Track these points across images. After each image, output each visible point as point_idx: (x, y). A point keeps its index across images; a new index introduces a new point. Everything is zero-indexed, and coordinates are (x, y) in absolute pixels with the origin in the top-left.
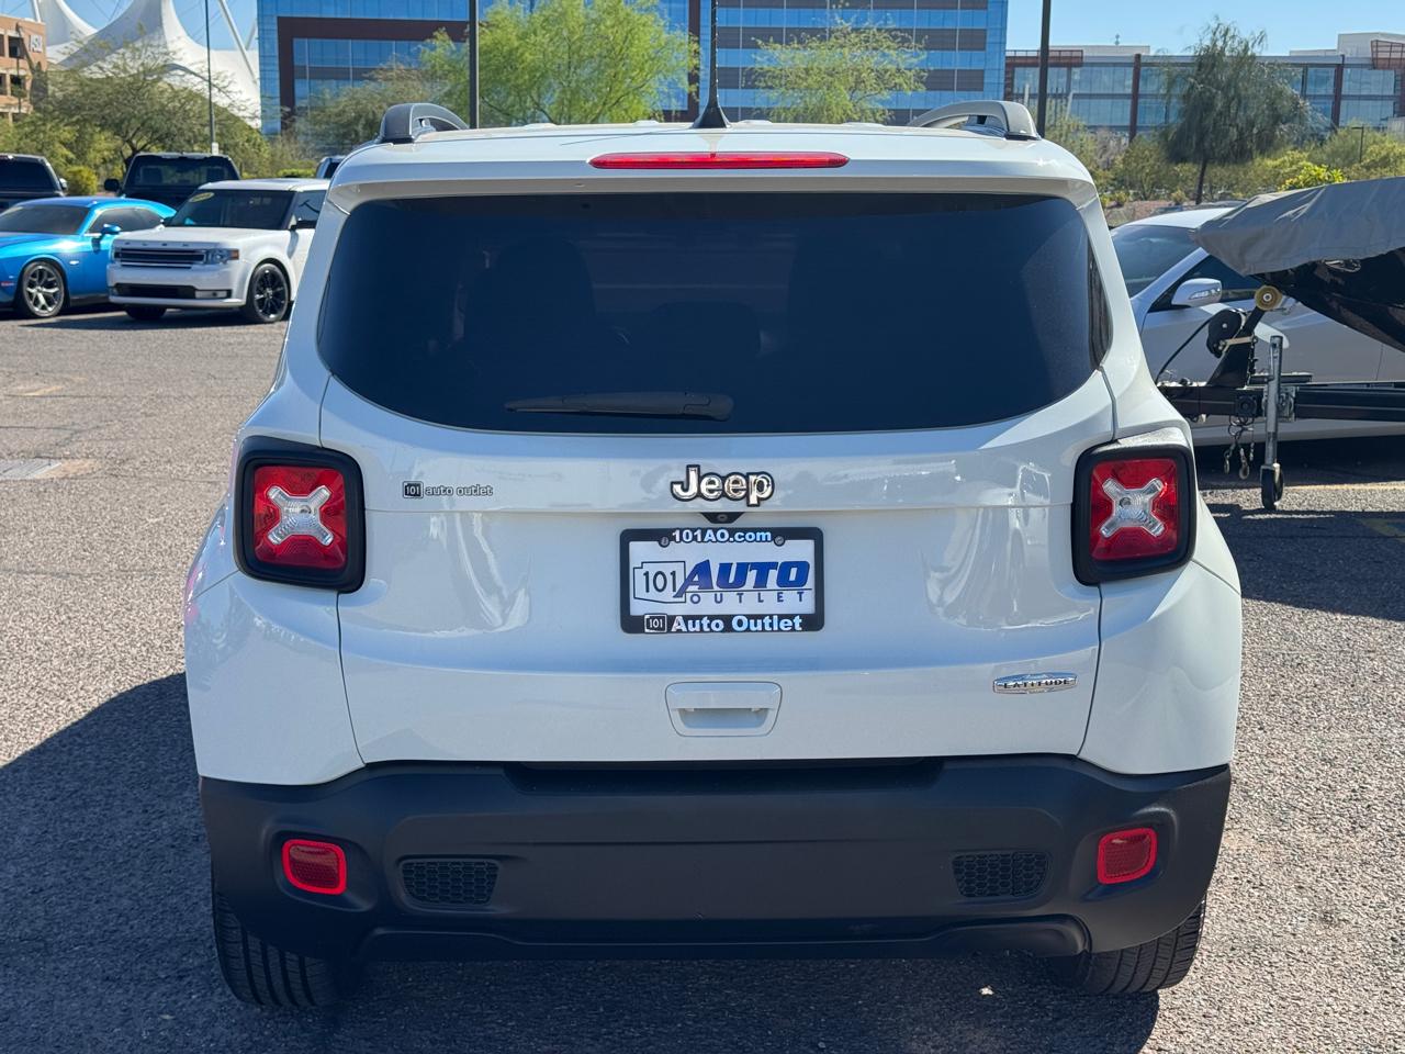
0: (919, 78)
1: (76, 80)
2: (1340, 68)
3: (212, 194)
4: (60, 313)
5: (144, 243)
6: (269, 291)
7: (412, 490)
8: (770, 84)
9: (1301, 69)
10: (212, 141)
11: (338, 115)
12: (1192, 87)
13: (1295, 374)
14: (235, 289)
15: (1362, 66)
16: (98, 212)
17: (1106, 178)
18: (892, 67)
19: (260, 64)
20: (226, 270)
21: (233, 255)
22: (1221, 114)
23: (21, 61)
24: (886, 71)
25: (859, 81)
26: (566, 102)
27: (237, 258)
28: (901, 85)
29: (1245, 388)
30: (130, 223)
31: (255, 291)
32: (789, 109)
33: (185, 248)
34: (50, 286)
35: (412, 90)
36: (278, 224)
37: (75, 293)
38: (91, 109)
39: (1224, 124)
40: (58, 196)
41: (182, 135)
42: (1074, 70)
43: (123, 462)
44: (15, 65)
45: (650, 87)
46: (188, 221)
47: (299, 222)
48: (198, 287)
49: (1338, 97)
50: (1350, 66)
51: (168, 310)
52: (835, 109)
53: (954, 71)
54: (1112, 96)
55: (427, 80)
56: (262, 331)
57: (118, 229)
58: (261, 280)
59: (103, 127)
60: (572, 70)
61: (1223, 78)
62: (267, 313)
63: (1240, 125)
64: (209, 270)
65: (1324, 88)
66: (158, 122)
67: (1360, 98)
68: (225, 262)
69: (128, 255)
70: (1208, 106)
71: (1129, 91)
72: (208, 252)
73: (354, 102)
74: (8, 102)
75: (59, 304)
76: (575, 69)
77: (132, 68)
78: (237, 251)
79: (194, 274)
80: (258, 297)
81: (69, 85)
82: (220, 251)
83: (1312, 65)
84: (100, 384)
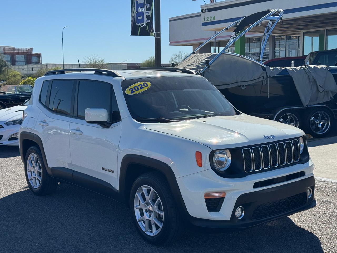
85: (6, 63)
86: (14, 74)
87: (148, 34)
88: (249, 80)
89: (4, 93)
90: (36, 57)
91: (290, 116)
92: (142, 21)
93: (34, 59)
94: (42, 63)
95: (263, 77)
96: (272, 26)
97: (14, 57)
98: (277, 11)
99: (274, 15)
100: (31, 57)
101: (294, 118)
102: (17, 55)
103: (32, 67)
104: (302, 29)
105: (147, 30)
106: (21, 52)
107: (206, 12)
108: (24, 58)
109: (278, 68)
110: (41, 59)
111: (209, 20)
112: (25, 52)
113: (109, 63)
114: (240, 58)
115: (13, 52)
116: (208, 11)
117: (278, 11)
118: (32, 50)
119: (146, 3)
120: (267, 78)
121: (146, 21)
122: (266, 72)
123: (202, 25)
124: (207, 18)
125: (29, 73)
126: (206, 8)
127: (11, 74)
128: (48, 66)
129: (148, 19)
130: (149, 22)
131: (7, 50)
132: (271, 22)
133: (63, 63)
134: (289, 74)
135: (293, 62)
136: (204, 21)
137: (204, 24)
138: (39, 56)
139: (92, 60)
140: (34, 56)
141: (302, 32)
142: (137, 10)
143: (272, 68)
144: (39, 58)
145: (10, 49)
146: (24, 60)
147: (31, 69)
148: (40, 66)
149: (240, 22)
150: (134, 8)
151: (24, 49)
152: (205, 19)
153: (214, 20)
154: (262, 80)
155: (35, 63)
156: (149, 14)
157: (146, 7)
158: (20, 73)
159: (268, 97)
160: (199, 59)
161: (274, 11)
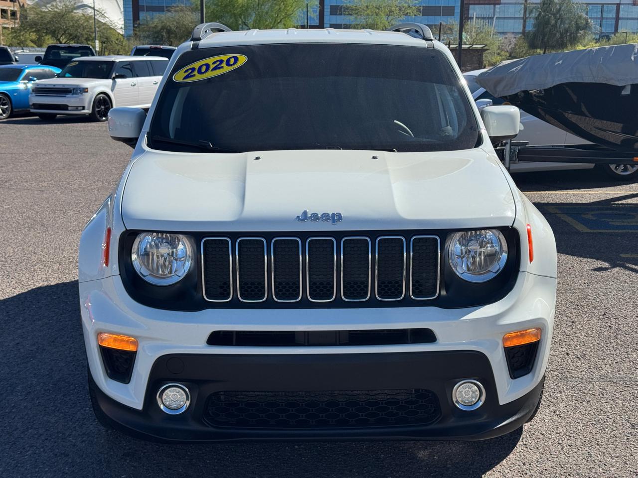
0: (419, 10)
1: (34, 12)
2: (618, 5)
3: (77, 63)
4: (9, 117)
5: (45, 85)
6: (103, 107)
8: (350, 13)
9: (601, 6)
10: (95, 39)
11: (154, 28)
12: (540, 14)
13: (522, 141)
14: (86, 105)
15: (629, 4)
16: (27, 71)
17: (505, 56)
18: (405, 5)
19: (124, 4)
20: (81, 97)
21: (85, 90)
22: (552, 26)
23: (15, 3)
24: (403, 7)
25: (391, 11)
26: (257, 21)
27: (87, 92)
28: (410, 13)
29: (498, 148)
30: (41, 76)
31: (96, 107)
32: (359, 24)
33: (64, 87)
34: (4, 105)
35: (187, 16)
36: (107, 77)
37: (16, 108)
38: (41, 25)
39: (554, 31)
40: (12, 64)
41: (83, 37)
42: (497, 6)
43: (6, 182)
44: (13, 6)
45: (295, 14)
46: (67, 75)
47: (116, 76)
48: (69, 105)
49: (617, 19)
50: (623, 4)
51: (58, 116)
52: (380, 24)
53: (441, 7)
54: (515, 18)
55: (194, 11)
56: (97, 125)
57: (35, 79)
58: (99, 102)
59: (47, 34)
60: (260, 6)
61: (554, 10)
62: (101, 117)
63: (562, 31)
64: (76, 97)
65: (611, 15)
66: (72, 30)
67: (627, 19)
68: (82, 94)
69: (39, 91)
70: (547, 22)
71: (522, 16)
72: (74, 89)
73: (160, 22)
74: (4, 22)
75: (8, 113)
76: (261, 6)
77: (60, 6)
78: (87, 88)
79: (68, 99)
80: (97, 109)
81: (31, 14)
82: (80, 88)
83: (606, 4)
84: (12, 148)
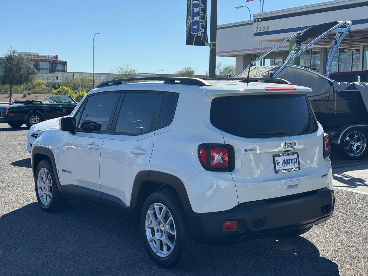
7: (246, 150)
12: (6, 65)
22: (15, 72)
39: (16, 75)
61: (15, 63)
63: (20, 75)
70: (12, 70)
85: (34, 70)
86: (38, 82)
87: (203, 44)
88: (315, 95)
89: (41, 102)
90: (61, 65)
91: (357, 134)
92: (197, 30)
93: (59, 67)
94: (68, 72)
95: (330, 92)
96: (339, 38)
97: (38, 64)
98: (344, 23)
99: (342, 27)
100: (56, 65)
101: (362, 136)
102: (41, 62)
103: (56, 76)
104: (362, 42)
105: (202, 39)
106: (45, 60)
107: (258, 22)
108: (48, 66)
109: (345, 82)
110: (67, 67)
111: (262, 29)
112: (49, 59)
113: (142, 73)
114: (305, 71)
115: (37, 59)
116: (262, 21)
117: (346, 23)
118: (58, 57)
119: (201, 12)
120: (334, 93)
121: (201, 30)
122: (333, 86)
123: (254, 36)
124: (260, 28)
125: (53, 81)
126: (259, 17)
127: (35, 83)
128: (75, 74)
129: (202, 29)
130: (203, 31)
131: (31, 56)
132: (338, 34)
133: (92, 72)
134: (357, 90)
135: (359, 77)
136: (256, 31)
137: (256, 35)
138: (64, 64)
139: (123, 70)
140: (59, 64)
141: (362, 45)
142: (193, 19)
143: (339, 83)
144: (65, 66)
145: (33, 56)
146: (48, 68)
147: (56, 78)
148: (65, 75)
149: (303, 33)
150: (190, 16)
151: (49, 56)
152: (257, 29)
153: (268, 30)
154: (329, 95)
155: (60, 71)
156: (203, 24)
157: (201, 16)
158: (44, 82)
159: (335, 114)
160: (261, 72)
161: (343, 23)
